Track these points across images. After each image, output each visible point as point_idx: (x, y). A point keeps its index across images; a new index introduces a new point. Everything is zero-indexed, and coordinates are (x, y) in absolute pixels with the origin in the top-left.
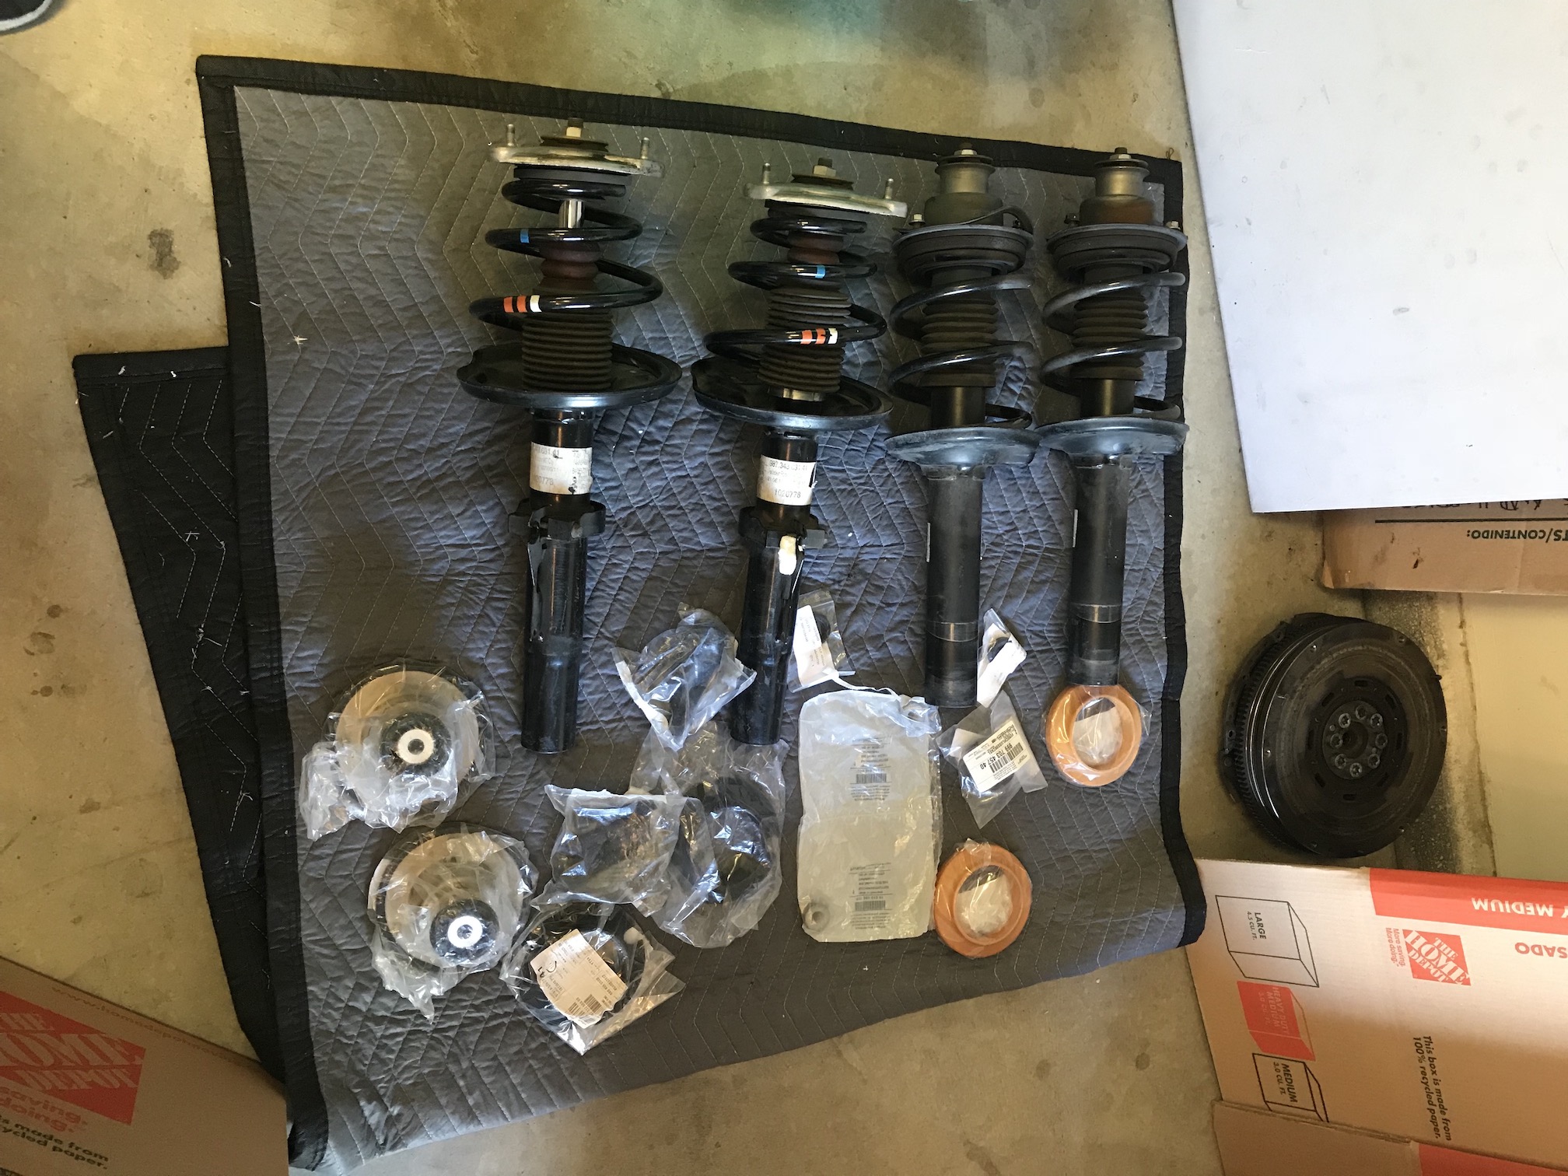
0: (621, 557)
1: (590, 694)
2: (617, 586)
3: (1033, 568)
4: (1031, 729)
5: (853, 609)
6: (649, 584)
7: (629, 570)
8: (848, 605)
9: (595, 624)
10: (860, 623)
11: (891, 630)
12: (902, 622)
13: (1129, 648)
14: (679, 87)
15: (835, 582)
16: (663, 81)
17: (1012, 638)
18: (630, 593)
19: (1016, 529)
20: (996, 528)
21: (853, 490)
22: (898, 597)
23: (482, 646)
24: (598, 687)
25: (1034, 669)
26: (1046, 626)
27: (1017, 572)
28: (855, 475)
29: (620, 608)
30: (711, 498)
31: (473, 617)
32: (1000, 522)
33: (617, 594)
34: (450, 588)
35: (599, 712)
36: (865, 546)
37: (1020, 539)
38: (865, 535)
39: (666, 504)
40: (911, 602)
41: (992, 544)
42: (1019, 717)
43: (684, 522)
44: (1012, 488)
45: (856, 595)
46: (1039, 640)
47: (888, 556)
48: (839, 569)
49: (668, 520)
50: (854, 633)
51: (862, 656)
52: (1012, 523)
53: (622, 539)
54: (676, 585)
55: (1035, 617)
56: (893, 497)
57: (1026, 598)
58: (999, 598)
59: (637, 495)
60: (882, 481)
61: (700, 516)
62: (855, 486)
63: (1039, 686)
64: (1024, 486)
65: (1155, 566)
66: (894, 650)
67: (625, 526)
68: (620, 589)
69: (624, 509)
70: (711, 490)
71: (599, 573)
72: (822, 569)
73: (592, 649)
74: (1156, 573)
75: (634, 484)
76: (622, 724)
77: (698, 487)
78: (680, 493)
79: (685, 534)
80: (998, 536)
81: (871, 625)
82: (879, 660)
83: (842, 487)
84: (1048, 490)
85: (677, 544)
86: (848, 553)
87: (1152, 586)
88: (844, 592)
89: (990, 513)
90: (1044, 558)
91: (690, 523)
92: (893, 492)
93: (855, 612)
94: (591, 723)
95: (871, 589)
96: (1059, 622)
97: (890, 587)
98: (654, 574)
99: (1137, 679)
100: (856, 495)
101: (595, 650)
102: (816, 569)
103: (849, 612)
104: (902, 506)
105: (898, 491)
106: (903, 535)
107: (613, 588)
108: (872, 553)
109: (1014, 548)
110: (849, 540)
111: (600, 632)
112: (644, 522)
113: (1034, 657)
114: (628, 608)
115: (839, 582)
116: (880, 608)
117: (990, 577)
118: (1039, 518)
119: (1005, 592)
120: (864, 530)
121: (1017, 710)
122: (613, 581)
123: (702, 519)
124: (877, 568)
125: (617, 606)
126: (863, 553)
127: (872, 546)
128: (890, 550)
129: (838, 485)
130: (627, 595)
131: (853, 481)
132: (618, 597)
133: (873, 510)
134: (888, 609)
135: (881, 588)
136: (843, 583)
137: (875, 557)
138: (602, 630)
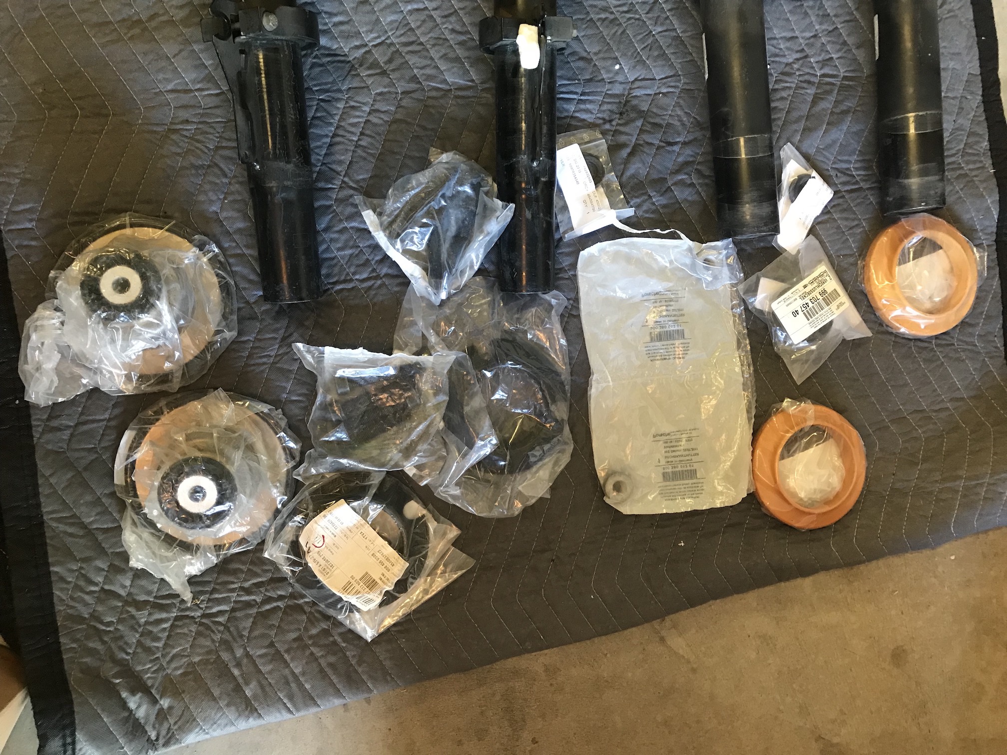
0: (357, 98)
1: (339, 249)
2: (358, 131)
3: (832, 98)
4: (846, 276)
5: (628, 150)
6: (394, 127)
7: (369, 113)
8: (623, 146)
9: (338, 173)
10: (639, 165)
11: (677, 172)
12: (687, 163)
13: (952, 184)
15: (605, 121)
17: (814, 174)
18: (373, 137)
19: (806, 57)
20: (784, 56)
21: (616, 19)
22: (679, 134)
23: (214, 198)
24: (347, 241)
25: (845, 210)
26: (853, 163)
27: (814, 102)
28: (616, 3)
29: (364, 155)
30: (453, 31)
31: (202, 166)
32: (788, 49)
33: (359, 140)
34: (174, 137)
35: (352, 270)
36: (636, 80)
37: (813, 68)
38: (634, 67)
39: (403, 39)
40: (695, 139)
41: (783, 73)
42: (832, 264)
43: (426, 57)
44: (798, 10)
45: (631, 134)
46: (844, 179)
47: (664, 91)
48: (609, 107)
49: (408, 57)
50: (633, 176)
51: (644, 201)
52: (802, 50)
53: (358, 79)
54: (425, 128)
55: (840, 153)
56: (662, 24)
57: (826, 131)
58: (796, 131)
59: (371, 31)
61: (443, 51)
62: (617, 15)
63: (851, 228)
64: (812, 8)
65: (972, 93)
66: (681, 194)
67: (361, 65)
68: (362, 134)
69: (357, 47)
70: (453, 21)
71: (337, 118)
72: (588, 106)
73: (336, 200)
74: (976, 99)
75: (367, 18)
76: (379, 282)
77: (439, 20)
78: (419, 27)
79: (428, 71)
80: (787, 64)
81: (651, 166)
82: (664, 206)
83: (603, 16)
84: (840, 11)
85: (420, 83)
86: (617, 89)
87: (971, 115)
88: (616, 132)
89: (775, 38)
90: (842, 88)
91: (432, 59)
92: (661, 20)
93: (631, 154)
94: (345, 281)
95: (648, 127)
96: (867, 158)
97: (669, 125)
98: (398, 116)
99: (966, 217)
100: (620, 24)
101: (339, 201)
102: (582, 106)
103: (625, 153)
104: (673, 34)
105: (667, 18)
106: (678, 66)
107: (352, 133)
108: (645, 88)
109: (806, 77)
110: (617, 73)
111: (343, 182)
112: (382, 60)
113: (843, 197)
114: (371, 155)
115: (611, 121)
116: (659, 148)
117: (783, 110)
118: (833, 43)
119: (802, 125)
120: (632, 62)
121: (829, 257)
122: (354, 125)
123: (445, 55)
124: (652, 105)
125: (360, 152)
126: (634, 88)
127: (644, 79)
128: (664, 84)
129: (598, 13)
130: (369, 140)
131: (614, 10)
132: (360, 143)
133: (641, 39)
134: (668, 148)
135: (659, 126)
136: (614, 123)
137: (649, 92)
138: (346, 179)
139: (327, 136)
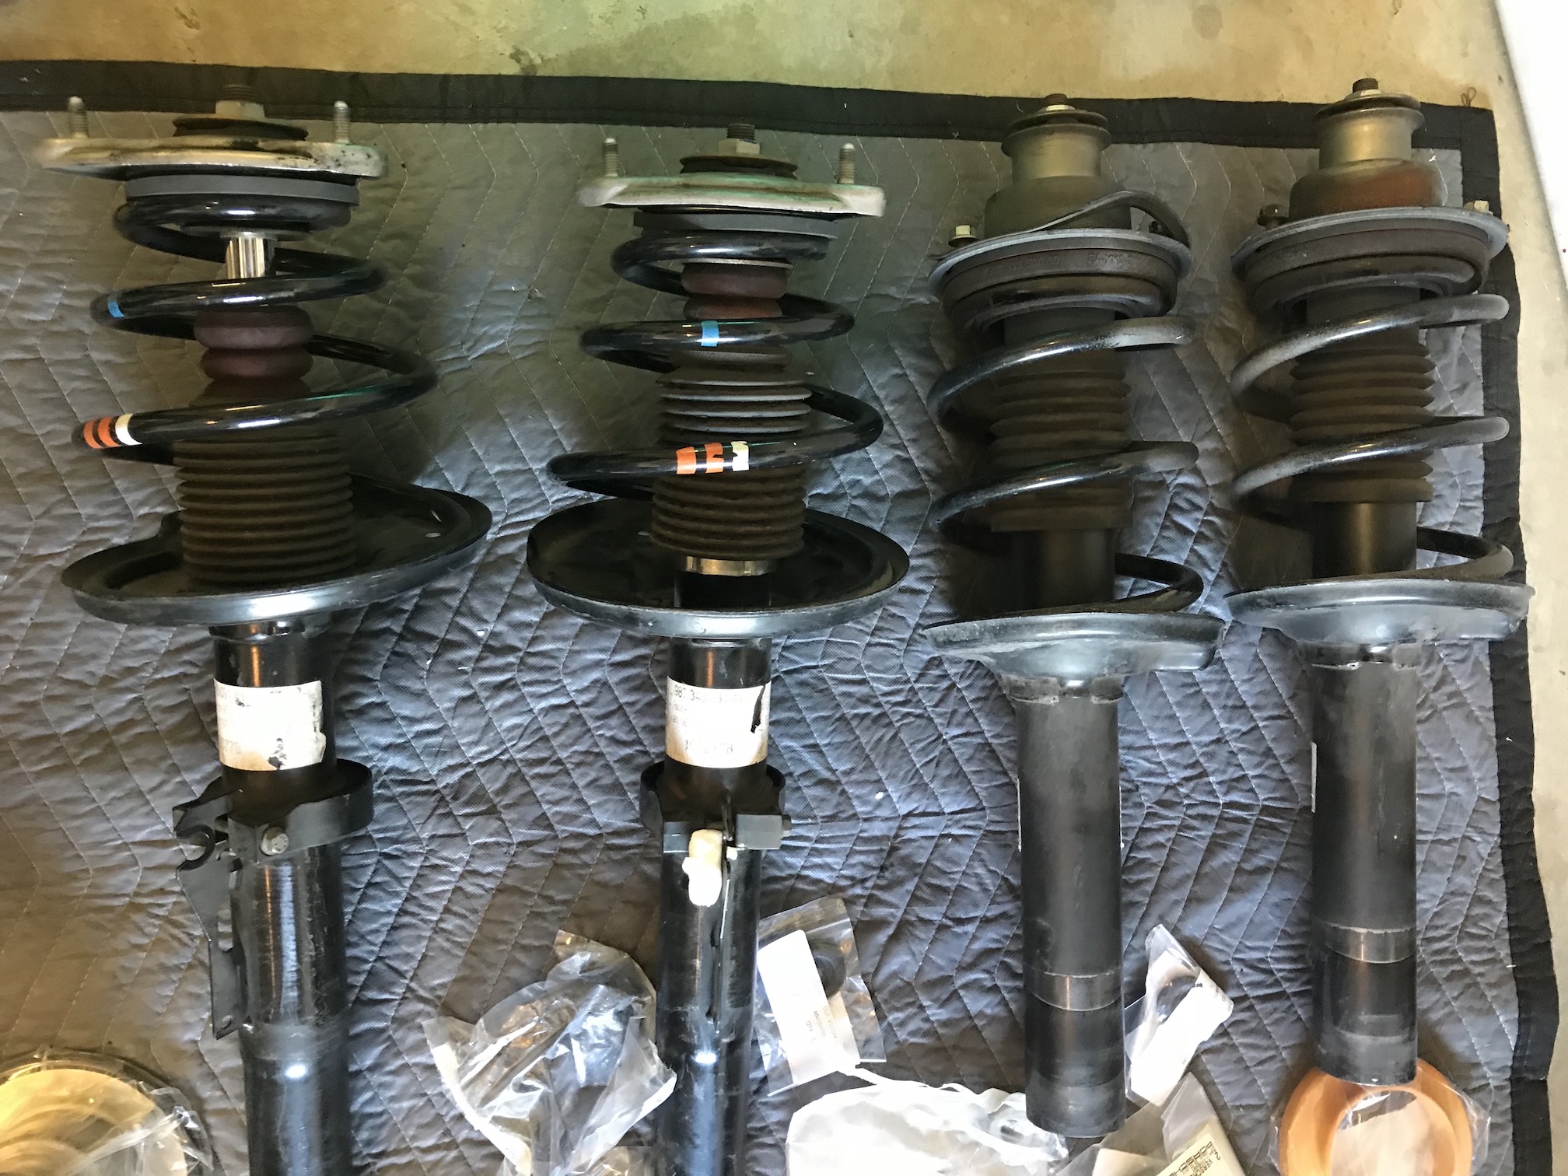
0: (445, 854)
1: (393, 1099)
2: (439, 905)
3: (1240, 845)
4: (1249, 1143)
5: (890, 931)
6: (501, 899)
7: (462, 876)
8: (880, 924)
9: (402, 975)
10: (907, 958)
11: (971, 967)
12: (988, 953)
13: (1439, 988)
14: (552, 55)
15: (855, 881)
16: (523, 48)
17: (1203, 978)
18: (464, 917)
19: (1204, 774)
20: (1165, 774)
21: (884, 715)
22: (976, 905)
23: (192, 1019)
24: (406, 1087)
25: (1251, 1032)
26: (1269, 949)
27: (1210, 852)
28: (886, 689)
29: (446, 945)
30: (615, 741)
31: (177, 968)
32: (1172, 763)
33: (441, 920)
34: (137, 917)
35: (411, 1133)
36: (910, 814)
37: (1212, 792)
38: (909, 794)
39: (532, 755)
40: (1004, 915)
41: (1161, 803)
42: (1223, 1123)
43: (562, 785)
44: (1192, 702)
45: (894, 906)
46: (1258, 977)
47: (955, 831)
48: (862, 858)
49: (534, 784)
50: (895, 975)
51: (909, 1018)
52: (1196, 764)
53: (450, 821)
54: (551, 901)
55: (1246, 936)
56: (960, 725)
57: (1227, 902)
58: (1176, 902)
59: (476, 743)
60: (937, 696)
61: (593, 775)
62: (887, 707)
63: (1261, 1063)
64: (1215, 695)
65: (1482, 832)
66: (977, 1004)
67: (455, 798)
68: (447, 910)
69: (452, 769)
70: (614, 728)
71: (408, 884)
72: (829, 860)
73: (394, 1019)
74: (1486, 845)
75: (471, 724)
76: (453, 1154)
77: (592, 724)
78: (556, 734)
79: (565, 808)
80: (1168, 787)
81: (926, 959)
82: (945, 1024)
83: (862, 710)
84: (1262, 701)
85: (550, 827)
86: (877, 829)
87: (1479, 870)
88: (872, 901)
89: (1153, 748)
90: (1259, 825)
91: (574, 786)
92: (958, 718)
93: (894, 938)
94: (397, 1152)
95: (925, 893)
96: (1296, 942)
97: (960, 889)
98: (509, 882)
99: (1459, 1046)
100: (890, 724)
101: (400, 1022)
102: (818, 860)
103: (882, 937)
104: (978, 740)
105: (970, 713)
106: (982, 794)
107: (431, 910)
108: (927, 828)
109: (1201, 810)
110: (879, 805)
111: (409, 989)
112: (492, 788)
113: (1251, 1008)
114: (460, 945)
115: (863, 881)
116: (942, 928)
117: (1155, 865)
118: (1250, 753)
119: (1184, 893)
120: (905, 787)
121: (1218, 1108)
122: (434, 896)
123: (595, 780)
124: (935, 855)
125: (440, 941)
126: (907, 828)
127: (924, 814)
128: (958, 822)
129: (854, 707)
130: (459, 921)
131: (883, 699)
132: (443, 925)
133: (923, 749)
134: (959, 930)
135: (944, 890)
136: (869, 884)
137: (930, 833)
138: (413, 985)
139: (389, 913)
